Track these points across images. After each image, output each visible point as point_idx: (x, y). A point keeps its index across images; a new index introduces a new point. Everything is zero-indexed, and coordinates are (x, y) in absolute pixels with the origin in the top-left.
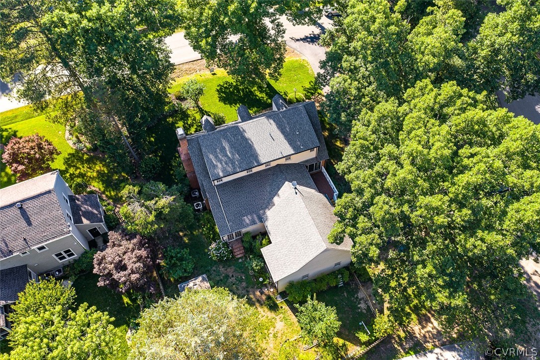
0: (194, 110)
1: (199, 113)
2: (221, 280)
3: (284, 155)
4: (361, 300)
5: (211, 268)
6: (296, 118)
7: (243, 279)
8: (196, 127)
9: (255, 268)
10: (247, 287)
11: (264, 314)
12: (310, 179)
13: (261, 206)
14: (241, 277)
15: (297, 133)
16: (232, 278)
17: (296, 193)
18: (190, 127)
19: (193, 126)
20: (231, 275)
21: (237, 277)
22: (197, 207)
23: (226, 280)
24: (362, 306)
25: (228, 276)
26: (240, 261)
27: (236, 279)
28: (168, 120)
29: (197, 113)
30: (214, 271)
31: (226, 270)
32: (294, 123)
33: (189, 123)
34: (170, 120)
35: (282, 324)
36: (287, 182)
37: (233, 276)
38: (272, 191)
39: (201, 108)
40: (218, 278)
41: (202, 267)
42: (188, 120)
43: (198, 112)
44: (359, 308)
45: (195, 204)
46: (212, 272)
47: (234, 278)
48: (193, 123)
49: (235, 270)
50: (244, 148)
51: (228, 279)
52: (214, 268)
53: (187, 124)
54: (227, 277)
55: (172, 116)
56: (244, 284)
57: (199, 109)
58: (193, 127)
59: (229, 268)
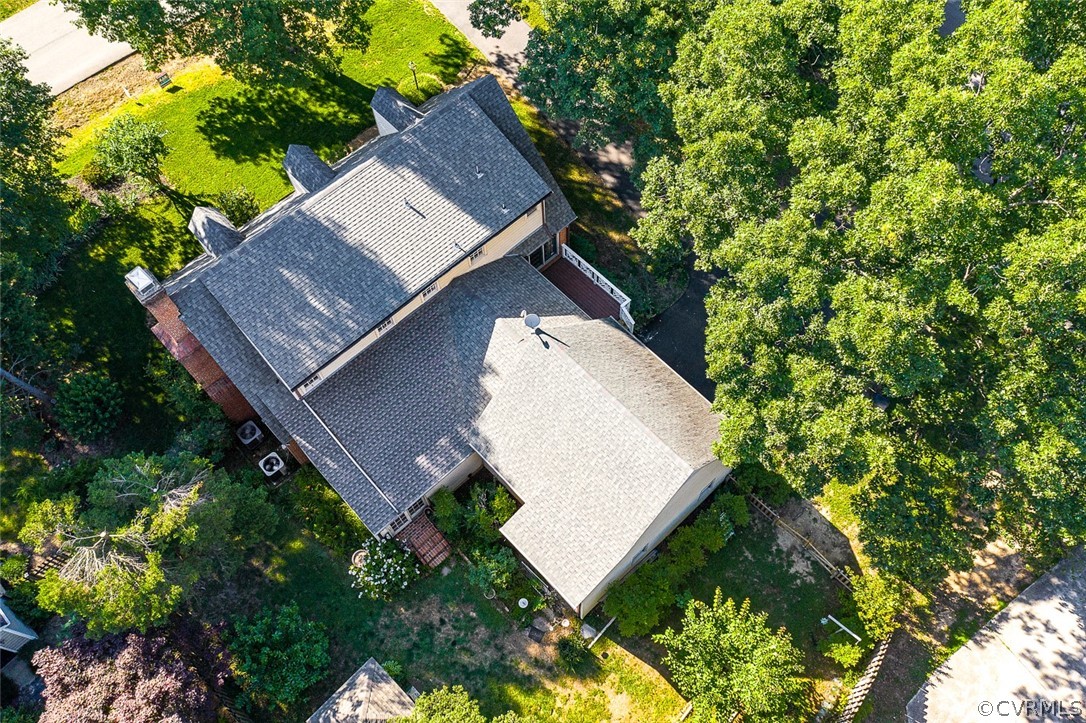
0: (157, 204)
1: (173, 208)
2: (416, 645)
3: (467, 249)
4: (789, 554)
5: (376, 622)
6: (460, 135)
7: (473, 619)
8: (180, 248)
9: (499, 581)
10: (494, 637)
11: (566, 692)
12: (553, 290)
13: (454, 409)
14: (466, 616)
15: (480, 176)
16: (443, 629)
17: (546, 345)
18: (164, 254)
19: (170, 248)
20: (436, 623)
21: (457, 620)
22: (271, 470)
23: (428, 640)
24: (800, 567)
25: (431, 626)
26: (446, 571)
27: (454, 628)
28: (92, 255)
29: (167, 208)
30: (387, 627)
31: (418, 612)
32: (462, 150)
33: (157, 244)
34: (99, 252)
35: (624, 697)
36: (499, 322)
37: (442, 622)
38: (466, 358)
39: (175, 192)
40: (404, 644)
41: (348, 629)
42: (152, 236)
43: (170, 203)
44: (795, 576)
45: (261, 464)
46: (384, 631)
47: (449, 627)
48: (168, 239)
49: (443, 603)
50: (348, 264)
51: (432, 635)
52: (383, 620)
53: (152, 246)
54: (428, 630)
55: (97, 238)
56: (482, 632)
57: (169, 195)
58: (171, 251)
59: (424, 603)
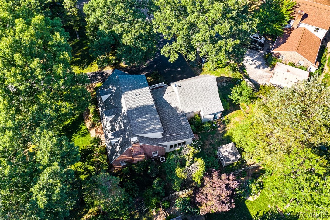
4: (222, 85)
5: (205, 153)
7: (212, 136)
8: (88, 166)
10: (217, 134)
11: (232, 127)
13: (176, 114)
14: (211, 137)
16: (212, 142)
18: (88, 170)
19: (87, 168)
20: (210, 142)
21: (211, 139)
24: (225, 84)
25: (210, 144)
27: (212, 140)
30: (207, 151)
31: (206, 145)
33: (83, 171)
35: (236, 118)
36: (164, 97)
37: (210, 141)
38: (167, 107)
40: (212, 149)
42: (80, 171)
44: (226, 86)
45: (161, 161)
47: (212, 141)
48: (84, 168)
49: (207, 140)
51: (212, 144)
52: (206, 151)
53: (83, 172)
56: (215, 135)
59: (205, 143)
